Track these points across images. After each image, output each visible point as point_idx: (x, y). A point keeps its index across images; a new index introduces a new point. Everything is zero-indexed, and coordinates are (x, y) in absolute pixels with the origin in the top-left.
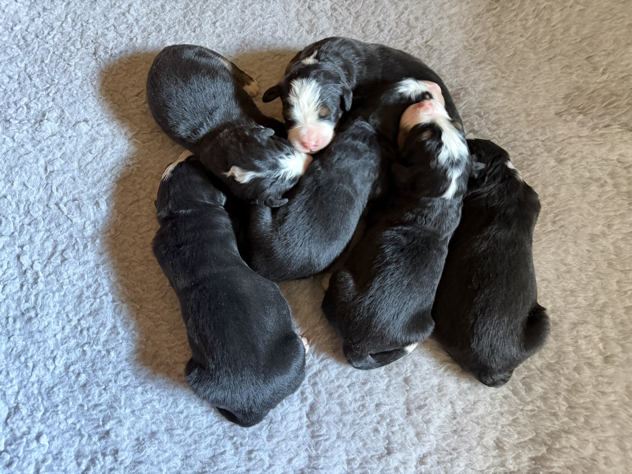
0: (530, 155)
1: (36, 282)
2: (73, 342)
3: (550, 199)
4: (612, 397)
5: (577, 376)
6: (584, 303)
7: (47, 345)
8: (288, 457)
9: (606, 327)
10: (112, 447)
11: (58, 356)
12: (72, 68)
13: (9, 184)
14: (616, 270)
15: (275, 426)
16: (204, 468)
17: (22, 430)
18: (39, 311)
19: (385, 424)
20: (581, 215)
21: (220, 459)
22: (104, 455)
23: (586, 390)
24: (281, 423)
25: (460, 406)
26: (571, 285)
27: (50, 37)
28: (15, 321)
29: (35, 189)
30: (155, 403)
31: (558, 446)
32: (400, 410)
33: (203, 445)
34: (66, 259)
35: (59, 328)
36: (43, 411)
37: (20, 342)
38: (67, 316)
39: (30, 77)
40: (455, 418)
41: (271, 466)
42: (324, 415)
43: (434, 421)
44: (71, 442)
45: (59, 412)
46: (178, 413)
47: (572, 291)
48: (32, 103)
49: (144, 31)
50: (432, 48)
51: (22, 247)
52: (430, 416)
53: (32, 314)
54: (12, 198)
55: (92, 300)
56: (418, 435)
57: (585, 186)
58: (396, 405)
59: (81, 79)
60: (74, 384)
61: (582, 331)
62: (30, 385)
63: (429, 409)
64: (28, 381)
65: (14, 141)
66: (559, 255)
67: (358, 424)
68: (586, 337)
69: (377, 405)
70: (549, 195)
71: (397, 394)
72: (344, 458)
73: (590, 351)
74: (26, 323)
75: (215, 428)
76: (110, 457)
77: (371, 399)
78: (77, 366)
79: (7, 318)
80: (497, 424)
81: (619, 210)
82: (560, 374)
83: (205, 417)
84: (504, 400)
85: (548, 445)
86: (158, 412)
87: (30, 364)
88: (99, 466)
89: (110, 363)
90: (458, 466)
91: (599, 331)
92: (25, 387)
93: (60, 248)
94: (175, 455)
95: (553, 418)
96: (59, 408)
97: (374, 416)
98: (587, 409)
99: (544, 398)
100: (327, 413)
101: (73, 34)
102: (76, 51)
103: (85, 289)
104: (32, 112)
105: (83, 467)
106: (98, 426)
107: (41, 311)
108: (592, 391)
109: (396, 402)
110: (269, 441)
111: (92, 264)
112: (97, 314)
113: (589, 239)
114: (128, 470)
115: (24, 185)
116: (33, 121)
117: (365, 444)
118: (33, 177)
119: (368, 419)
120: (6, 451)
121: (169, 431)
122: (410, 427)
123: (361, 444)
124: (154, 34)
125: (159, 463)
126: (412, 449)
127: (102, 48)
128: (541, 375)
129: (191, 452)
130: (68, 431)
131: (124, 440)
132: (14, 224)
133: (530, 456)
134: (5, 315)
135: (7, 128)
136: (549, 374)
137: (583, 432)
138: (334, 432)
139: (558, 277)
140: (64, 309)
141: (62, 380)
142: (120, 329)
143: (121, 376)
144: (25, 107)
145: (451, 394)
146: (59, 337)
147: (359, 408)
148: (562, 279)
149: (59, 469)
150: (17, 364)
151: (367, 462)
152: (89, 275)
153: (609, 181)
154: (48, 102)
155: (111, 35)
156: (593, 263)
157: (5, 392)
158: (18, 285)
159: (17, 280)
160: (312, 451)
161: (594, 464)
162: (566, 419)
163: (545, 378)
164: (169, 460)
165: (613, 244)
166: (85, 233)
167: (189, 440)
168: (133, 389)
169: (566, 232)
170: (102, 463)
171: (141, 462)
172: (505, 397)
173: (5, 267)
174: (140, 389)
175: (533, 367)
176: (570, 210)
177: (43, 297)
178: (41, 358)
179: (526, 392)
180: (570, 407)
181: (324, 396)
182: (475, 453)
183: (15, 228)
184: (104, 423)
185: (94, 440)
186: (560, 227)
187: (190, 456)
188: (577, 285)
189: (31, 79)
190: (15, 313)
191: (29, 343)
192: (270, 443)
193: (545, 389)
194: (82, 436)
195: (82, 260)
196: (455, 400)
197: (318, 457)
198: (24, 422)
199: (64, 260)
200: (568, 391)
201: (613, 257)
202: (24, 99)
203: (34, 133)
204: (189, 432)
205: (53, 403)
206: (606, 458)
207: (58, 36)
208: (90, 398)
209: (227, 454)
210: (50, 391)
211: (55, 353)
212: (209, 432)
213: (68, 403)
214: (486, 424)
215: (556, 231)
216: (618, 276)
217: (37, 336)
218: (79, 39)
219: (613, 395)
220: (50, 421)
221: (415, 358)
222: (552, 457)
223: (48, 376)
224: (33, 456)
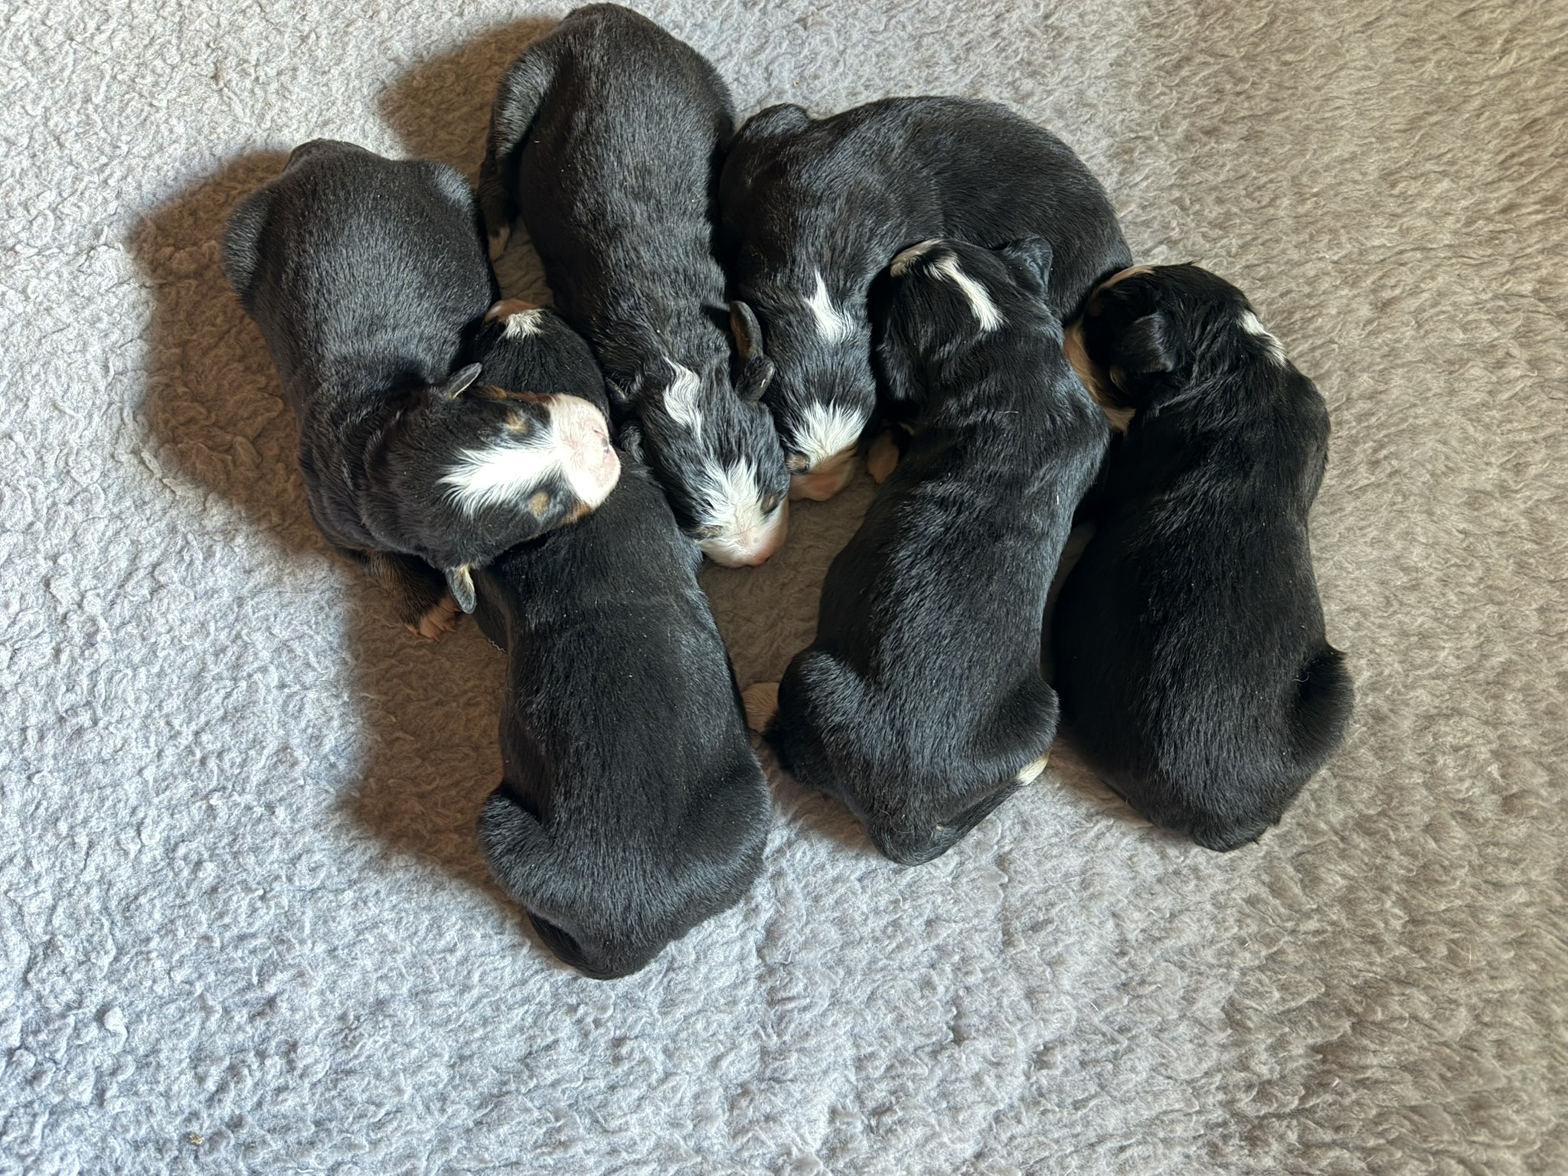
0: (1309, 296)
1: (90, 641)
2: (183, 788)
3: (1362, 406)
4: (1520, 896)
5: (1432, 845)
6: (1454, 664)
7: (121, 794)
8: (711, 1053)
9: (1510, 723)
10: (283, 1037)
11: (148, 821)
12: (161, 115)
13: (19, 406)
14: (1536, 579)
15: (681, 976)
16: (505, 1083)
17: (64, 999)
18: (100, 712)
19: (948, 968)
20: (1445, 443)
21: (545, 1061)
22: (262, 1055)
23: (1454, 879)
24: (696, 969)
25: (1135, 923)
26: (1420, 619)
27: (104, 37)
28: (41, 738)
29: (80, 416)
30: (385, 930)
31: (1379, 1016)
32: (985, 934)
33: (504, 1028)
34: (162, 587)
35: (149, 754)
36: (113, 953)
37: (57, 787)
38: (168, 723)
39: (57, 139)
40: (1123, 953)
41: (668, 1075)
42: (800, 950)
43: (1070, 961)
44: (180, 1026)
45: (154, 955)
46: (444, 951)
47: (1423, 636)
48: (67, 204)
49: (334, 16)
50: (1059, 35)
51: (54, 559)
52: (1060, 947)
53: (85, 719)
54: (27, 440)
55: (228, 683)
56: (1030, 994)
57: (1454, 366)
58: (976, 921)
59: (183, 141)
60: (188, 887)
61: (1447, 734)
62: (81, 890)
63: (1057, 930)
64: (78, 881)
65: (27, 298)
66: (1389, 546)
67: (882, 969)
68: (1456, 749)
69: (929, 923)
70: (1361, 397)
71: (976, 894)
72: (849, 1053)
73: (1467, 784)
74: (70, 740)
75: (532, 986)
76: (277, 1058)
77: (914, 908)
78: (194, 845)
79: (24, 730)
80: (1229, 966)
81: (1542, 427)
82: (1389, 841)
83: (508, 960)
84: (1247, 909)
85: (1357, 1015)
86: (395, 951)
87: (82, 840)
88: (249, 1082)
89: (275, 834)
90: (1133, 1069)
91: (1492, 735)
92: (70, 895)
93: (147, 560)
94: (435, 1055)
95: (1372, 949)
96: (153, 944)
97: (922, 950)
98: (1454, 925)
99: (1348, 901)
100: (806, 945)
101: (158, 27)
102: (168, 71)
103: (210, 659)
104: (68, 228)
105: (211, 1085)
106: (249, 986)
107: (105, 712)
108: (1470, 880)
109: (977, 914)
110: (664, 1014)
111: (226, 596)
112: (242, 717)
113: (1466, 503)
114: (320, 1089)
115: (55, 407)
116: (72, 249)
117: (900, 1018)
118: (76, 388)
119: (908, 956)
120: (23, 1046)
121: (421, 996)
122: (1012, 975)
123: (889, 1018)
124: (360, 23)
125: (394, 1073)
126: (1015, 1030)
127: (231, 61)
128: (1341, 845)
129: (474, 1046)
130: (173, 1001)
131: (311, 1018)
132: (33, 502)
133: (1310, 1041)
134: (18, 723)
135: (8, 268)
136: (1363, 843)
137: (1443, 981)
138: (825, 990)
139: (1388, 603)
140: (160, 707)
141: (159, 878)
142: (298, 753)
143: (302, 866)
144: (51, 216)
145: (1112, 894)
146: (149, 774)
147: (884, 932)
148: (1396, 606)
149: (152, 1089)
150: (50, 839)
151: (904, 1062)
152: (220, 624)
153: (1515, 352)
154: (106, 201)
155: (253, 28)
156: (1478, 564)
157: (20, 908)
158: (48, 651)
159: (46, 638)
160: (768, 1036)
161: (1469, 1058)
162: (1401, 951)
163: (1353, 852)
164: (418, 1067)
165: (1528, 512)
166: (206, 522)
167: (470, 1018)
168: (331, 897)
169: (1406, 485)
170: (258, 1075)
171: (349, 1073)
172: (1252, 901)
173: (15, 607)
174: (349, 896)
175: (1323, 826)
176: (1414, 431)
177: (110, 680)
178: (108, 824)
179: (1304, 887)
180: (1413, 921)
181: (800, 902)
182: (1173, 1039)
183: (36, 511)
184: (263, 978)
185: (237, 1019)
186: (1390, 475)
187: (471, 1056)
188: (1437, 620)
189: (61, 146)
190: (43, 716)
191: (78, 789)
192: (669, 1019)
193: (1352, 878)
194: (208, 1011)
195: (200, 588)
196: (1125, 910)
197: (783, 1052)
198: (69, 980)
199: (157, 588)
200: (1408, 881)
201: (1529, 546)
202: (47, 194)
203: (76, 278)
204: (469, 998)
205: (137, 933)
206: (1499, 1043)
207: (121, 35)
208: (227, 920)
209: (562, 1048)
210: (130, 904)
211: (141, 815)
212: (519, 996)
213: (173, 932)
214: (1203, 968)
215: (1378, 486)
216: (1542, 593)
217: (97, 771)
218: (174, 41)
219: (1522, 890)
220: (131, 975)
221: (1022, 809)
222: (1365, 1042)
223: (125, 871)
224: (90, 1059)
